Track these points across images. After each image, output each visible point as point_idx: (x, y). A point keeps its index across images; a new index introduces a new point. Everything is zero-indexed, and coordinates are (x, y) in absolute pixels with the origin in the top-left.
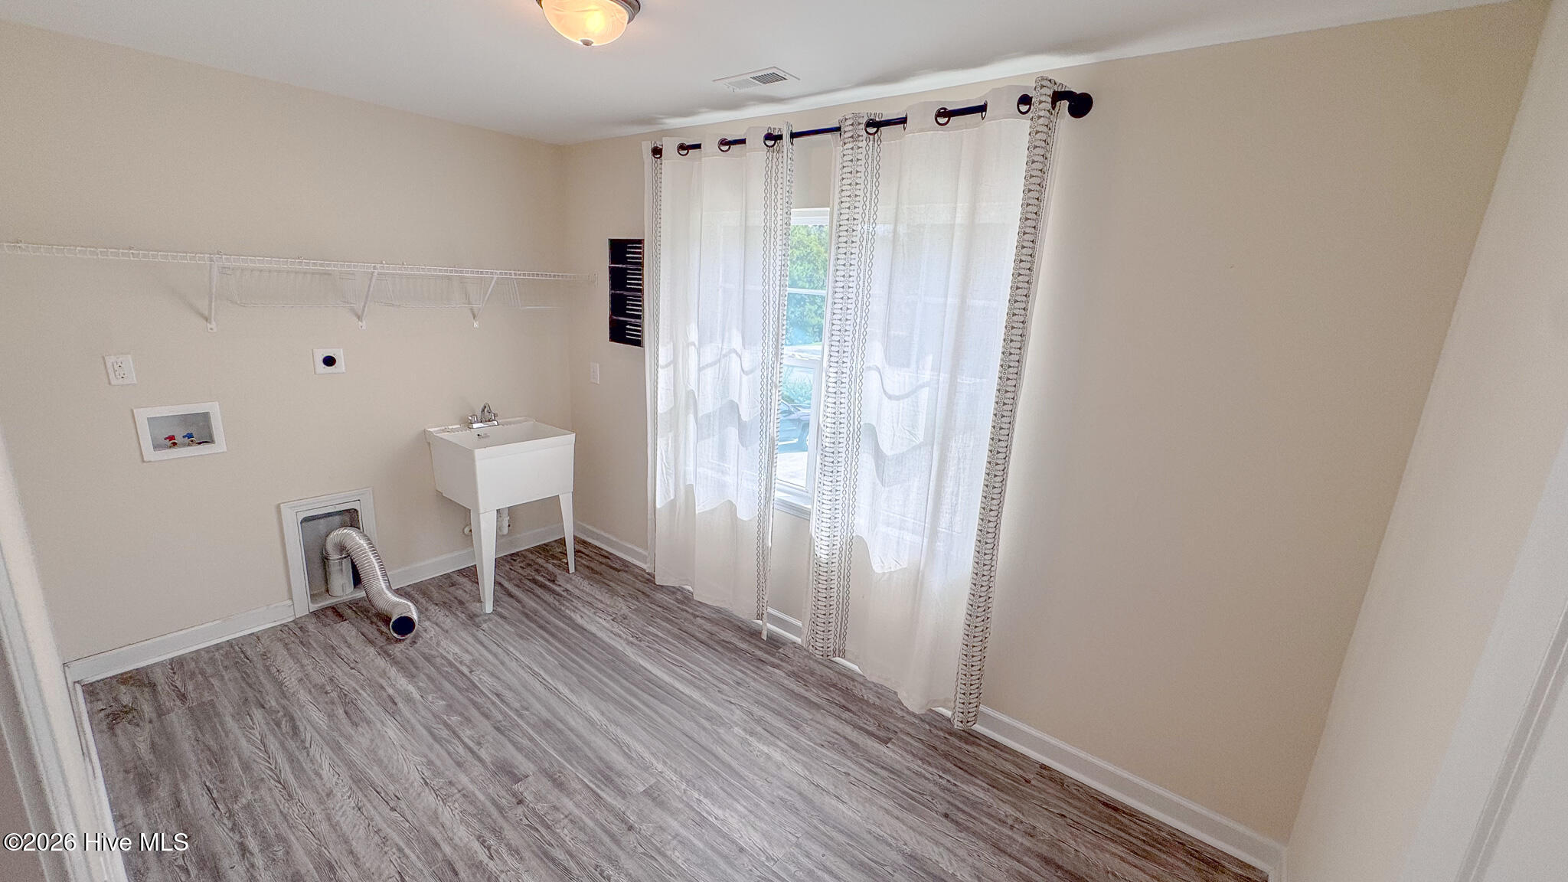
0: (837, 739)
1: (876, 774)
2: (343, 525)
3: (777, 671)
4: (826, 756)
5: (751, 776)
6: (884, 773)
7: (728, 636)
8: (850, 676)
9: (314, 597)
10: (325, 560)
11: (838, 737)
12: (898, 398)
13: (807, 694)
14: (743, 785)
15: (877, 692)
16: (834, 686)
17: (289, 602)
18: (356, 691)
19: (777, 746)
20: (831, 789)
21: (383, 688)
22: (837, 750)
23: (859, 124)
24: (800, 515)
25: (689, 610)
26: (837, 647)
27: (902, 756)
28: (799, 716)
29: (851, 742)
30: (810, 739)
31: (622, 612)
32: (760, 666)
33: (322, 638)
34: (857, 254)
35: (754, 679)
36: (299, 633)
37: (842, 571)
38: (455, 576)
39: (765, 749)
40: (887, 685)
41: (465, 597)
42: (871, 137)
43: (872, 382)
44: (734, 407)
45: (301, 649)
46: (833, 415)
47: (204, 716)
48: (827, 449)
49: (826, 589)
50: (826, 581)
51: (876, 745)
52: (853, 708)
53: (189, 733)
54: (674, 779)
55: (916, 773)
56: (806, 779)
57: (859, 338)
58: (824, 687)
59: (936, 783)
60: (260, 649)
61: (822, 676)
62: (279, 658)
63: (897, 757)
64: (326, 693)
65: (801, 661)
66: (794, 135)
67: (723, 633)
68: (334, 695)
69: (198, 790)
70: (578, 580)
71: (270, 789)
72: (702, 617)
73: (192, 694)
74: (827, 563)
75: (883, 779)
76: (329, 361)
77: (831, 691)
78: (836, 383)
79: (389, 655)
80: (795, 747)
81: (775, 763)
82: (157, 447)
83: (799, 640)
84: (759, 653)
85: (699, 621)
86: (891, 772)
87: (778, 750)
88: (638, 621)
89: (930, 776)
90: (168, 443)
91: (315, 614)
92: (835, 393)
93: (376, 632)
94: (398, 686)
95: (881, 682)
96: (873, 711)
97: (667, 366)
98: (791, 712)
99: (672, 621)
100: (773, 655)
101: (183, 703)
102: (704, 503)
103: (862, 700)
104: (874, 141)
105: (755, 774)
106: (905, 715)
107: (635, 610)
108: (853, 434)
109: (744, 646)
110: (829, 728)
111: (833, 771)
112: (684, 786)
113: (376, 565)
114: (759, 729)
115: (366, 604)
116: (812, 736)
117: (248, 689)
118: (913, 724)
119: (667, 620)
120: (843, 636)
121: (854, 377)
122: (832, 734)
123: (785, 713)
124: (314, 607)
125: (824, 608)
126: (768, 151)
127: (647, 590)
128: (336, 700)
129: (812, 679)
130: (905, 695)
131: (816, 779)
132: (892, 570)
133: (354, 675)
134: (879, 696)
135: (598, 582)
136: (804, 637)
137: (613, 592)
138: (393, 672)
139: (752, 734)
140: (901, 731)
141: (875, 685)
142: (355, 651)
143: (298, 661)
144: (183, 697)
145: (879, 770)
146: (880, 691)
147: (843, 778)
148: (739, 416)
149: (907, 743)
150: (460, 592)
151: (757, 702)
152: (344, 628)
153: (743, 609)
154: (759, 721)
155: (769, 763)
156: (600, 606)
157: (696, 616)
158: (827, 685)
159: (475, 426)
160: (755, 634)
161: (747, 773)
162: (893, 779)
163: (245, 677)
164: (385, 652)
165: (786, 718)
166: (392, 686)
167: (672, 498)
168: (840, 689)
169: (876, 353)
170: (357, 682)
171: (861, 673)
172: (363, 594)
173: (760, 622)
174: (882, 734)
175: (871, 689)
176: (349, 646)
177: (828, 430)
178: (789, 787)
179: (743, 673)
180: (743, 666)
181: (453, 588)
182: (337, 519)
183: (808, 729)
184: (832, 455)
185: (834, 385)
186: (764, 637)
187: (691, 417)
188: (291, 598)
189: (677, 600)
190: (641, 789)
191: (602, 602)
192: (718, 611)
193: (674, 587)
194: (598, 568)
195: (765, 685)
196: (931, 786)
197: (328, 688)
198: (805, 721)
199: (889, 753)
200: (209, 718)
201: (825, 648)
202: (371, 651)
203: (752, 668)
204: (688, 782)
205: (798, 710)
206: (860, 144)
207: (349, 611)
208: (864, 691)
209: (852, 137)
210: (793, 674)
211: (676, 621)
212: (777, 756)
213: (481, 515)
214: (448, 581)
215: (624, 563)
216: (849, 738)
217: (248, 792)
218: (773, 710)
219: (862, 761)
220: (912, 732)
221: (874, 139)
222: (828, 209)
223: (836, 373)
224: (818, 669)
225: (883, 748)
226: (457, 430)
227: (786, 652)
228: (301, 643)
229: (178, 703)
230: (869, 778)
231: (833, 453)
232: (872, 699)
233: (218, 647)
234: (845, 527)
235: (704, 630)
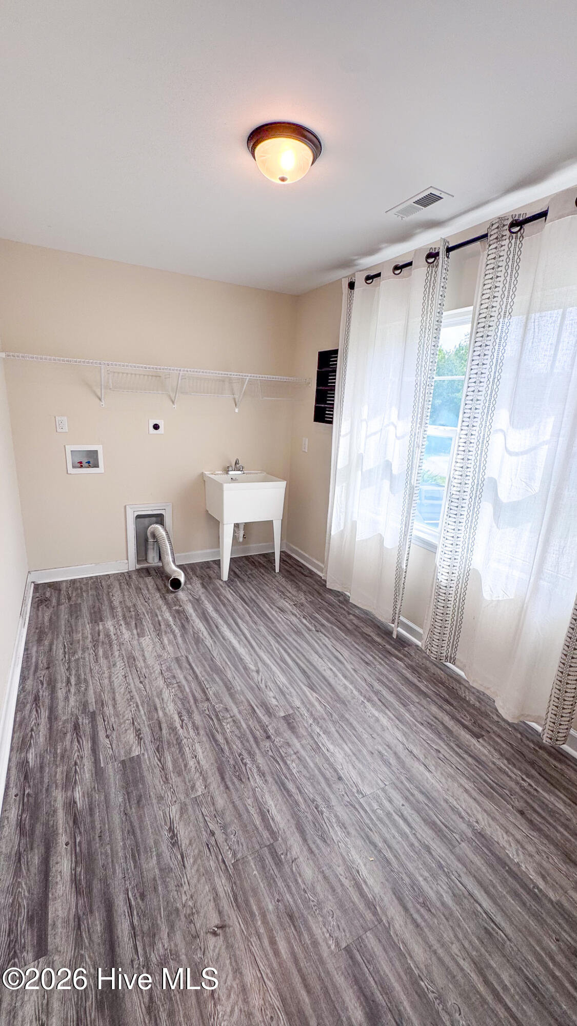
0: (435, 723)
1: (463, 758)
2: (157, 523)
3: (399, 662)
4: (423, 732)
5: (361, 729)
6: (470, 760)
7: (368, 630)
8: (458, 680)
9: (139, 561)
10: (146, 540)
11: (437, 721)
12: (517, 454)
13: (419, 684)
14: (353, 734)
15: (478, 697)
16: (443, 683)
17: (127, 561)
18: (144, 614)
19: (386, 714)
20: (421, 757)
21: (157, 615)
22: (432, 730)
23: (504, 225)
24: (431, 548)
25: (345, 608)
26: (449, 654)
27: (490, 752)
28: (409, 698)
29: (446, 728)
30: (413, 716)
31: (301, 601)
32: (388, 656)
33: (137, 583)
34: (493, 336)
35: (380, 663)
36: (128, 579)
37: (458, 595)
38: (211, 563)
39: (376, 714)
40: (487, 692)
41: (213, 575)
42: (514, 235)
43: (497, 441)
44: (388, 465)
45: (126, 587)
46: (461, 469)
47: (75, 610)
48: (454, 496)
49: (443, 607)
50: (444, 600)
51: (468, 737)
52: (455, 704)
53: (66, 617)
54: (306, 715)
55: (500, 769)
56: (403, 744)
57: (489, 407)
58: (434, 683)
59: (517, 783)
60: (109, 582)
61: (434, 674)
62: (115, 589)
63: (485, 751)
64: (130, 612)
65: (420, 659)
66: (449, 250)
67: (365, 628)
68: (133, 613)
69: (61, 645)
70: (279, 578)
71: (90, 654)
72: (354, 615)
73: (73, 599)
74: (446, 587)
75: (468, 764)
76: (156, 427)
77: (439, 687)
78: (465, 443)
79: (165, 599)
80: (400, 718)
81: (381, 725)
82: (74, 467)
83: (419, 643)
84: (388, 647)
85: (351, 617)
86: (477, 761)
87: (386, 717)
88: (309, 608)
89: (513, 775)
90: (79, 465)
91: (138, 571)
92: (464, 451)
93: (163, 585)
94: (165, 616)
95: (481, 689)
96: (472, 710)
97: (347, 434)
98: (404, 695)
99: (332, 613)
100: (399, 651)
101: (69, 602)
102: (363, 534)
103: (464, 700)
104: (516, 238)
105: (364, 729)
106: (500, 720)
107: (310, 601)
108: (477, 485)
109: (378, 640)
110: (431, 714)
111: (426, 745)
112: (311, 721)
113: (169, 547)
114: (375, 699)
115: (161, 569)
116: (415, 714)
117: (97, 601)
118: (506, 730)
119: (329, 612)
120: (455, 647)
121: (481, 439)
122: (432, 718)
123: (398, 693)
124: (138, 567)
125: (440, 621)
126: (429, 267)
127: (321, 591)
128: (133, 616)
129: (426, 674)
130: (502, 704)
131: (411, 747)
132: (500, 599)
133: (145, 606)
134: (480, 700)
135: (292, 581)
136: (423, 641)
137: (299, 589)
138: (164, 608)
139: (369, 700)
140: (494, 732)
141: (478, 691)
142: (150, 593)
143: (122, 592)
144: (69, 599)
145: (465, 756)
146: (481, 697)
147: (434, 753)
148: (391, 470)
149: (498, 743)
150: (211, 572)
151: (379, 680)
152: (149, 580)
153: (383, 614)
154: (377, 693)
155: (377, 724)
156: (289, 595)
157: (349, 614)
158: (435, 681)
159: (230, 473)
160: (389, 633)
161: (358, 726)
162: (478, 767)
163: (98, 595)
164: (164, 597)
165: (398, 696)
166: (162, 616)
167: (342, 529)
168: (447, 687)
169: (502, 417)
170: (146, 609)
171: (466, 679)
172: (160, 564)
173: (393, 625)
174: (476, 729)
175: (473, 693)
176: (148, 590)
177: (456, 481)
178: (388, 746)
179: (374, 658)
180: (375, 653)
181: (208, 569)
182: (154, 519)
183: (413, 709)
184: (457, 501)
185: (464, 445)
186: (395, 636)
187: (360, 472)
188: (128, 559)
189: (339, 601)
190: (282, 714)
191: (290, 592)
192: (366, 613)
193: (339, 592)
194: (294, 572)
195: (387, 669)
196: (512, 784)
197: (132, 610)
198: (413, 703)
199: (479, 747)
200: (76, 612)
201: (439, 652)
202: (158, 595)
203: (380, 655)
204: (315, 719)
205: (409, 693)
206: (503, 243)
207: (154, 572)
208: (467, 694)
209: (497, 238)
210: (409, 667)
211: (335, 614)
212: (384, 721)
213: (225, 526)
214: (206, 565)
215: (311, 571)
216: (446, 724)
217: (80, 652)
218: (389, 688)
219: (452, 744)
220: (504, 736)
221: (516, 237)
222: (471, 308)
223: (466, 435)
224: (433, 669)
225: (474, 741)
226: (220, 474)
227: (409, 651)
228: (127, 583)
229: (67, 601)
230: (456, 760)
231: (458, 499)
232: (473, 700)
233: (91, 578)
234: (464, 561)
235: (353, 623)
